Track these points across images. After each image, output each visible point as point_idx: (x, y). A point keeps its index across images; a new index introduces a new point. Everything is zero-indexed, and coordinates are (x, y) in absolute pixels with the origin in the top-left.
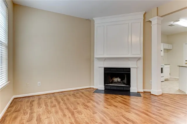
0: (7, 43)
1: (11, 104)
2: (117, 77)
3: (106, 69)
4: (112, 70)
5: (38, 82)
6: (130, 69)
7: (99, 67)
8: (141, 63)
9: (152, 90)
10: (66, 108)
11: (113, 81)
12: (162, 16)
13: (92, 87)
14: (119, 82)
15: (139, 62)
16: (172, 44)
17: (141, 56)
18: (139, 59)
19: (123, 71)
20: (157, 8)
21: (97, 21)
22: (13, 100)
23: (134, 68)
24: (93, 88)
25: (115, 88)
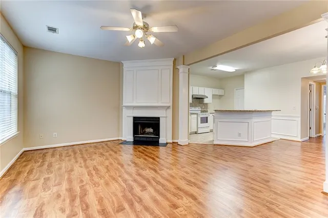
0: (17, 92)
1: (21, 155)
2: (149, 127)
3: (135, 119)
4: (141, 119)
5: (54, 134)
6: (159, 118)
7: (128, 116)
8: (170, 111)
9: (179, 140)
10: (80, 157)
11: (145, 131)
12: (189, 65)
13: (120, 138)
14: (151, 133)
15: (168, 110)
16: (223, 89)
17: (170, 104)
18: (168, 107)
19: (153, 121)
20: (184, 56)
21: (127, 65)
22: (23, 153)
23: (163, 117)
24: (121, 140)
25: (145, 139)
